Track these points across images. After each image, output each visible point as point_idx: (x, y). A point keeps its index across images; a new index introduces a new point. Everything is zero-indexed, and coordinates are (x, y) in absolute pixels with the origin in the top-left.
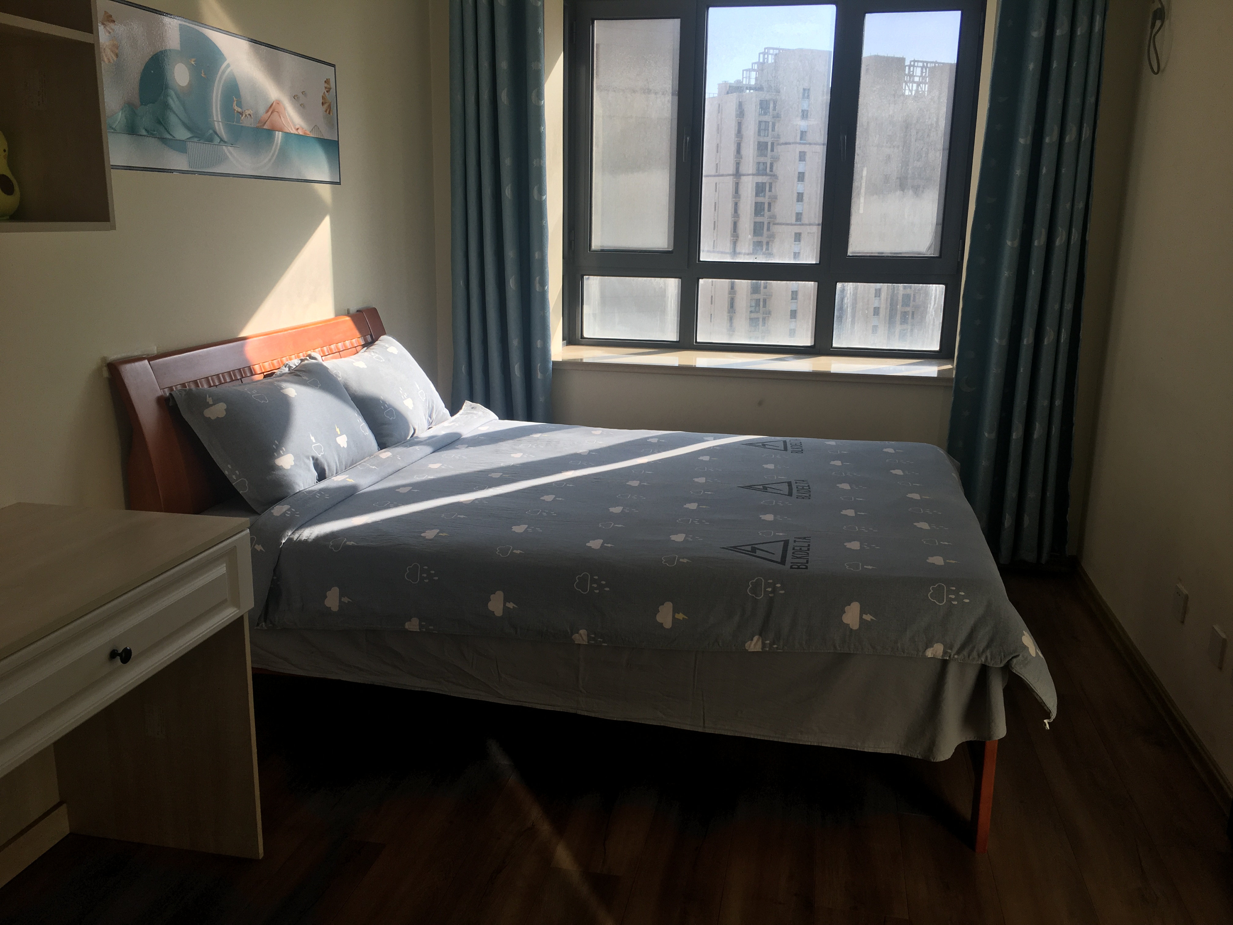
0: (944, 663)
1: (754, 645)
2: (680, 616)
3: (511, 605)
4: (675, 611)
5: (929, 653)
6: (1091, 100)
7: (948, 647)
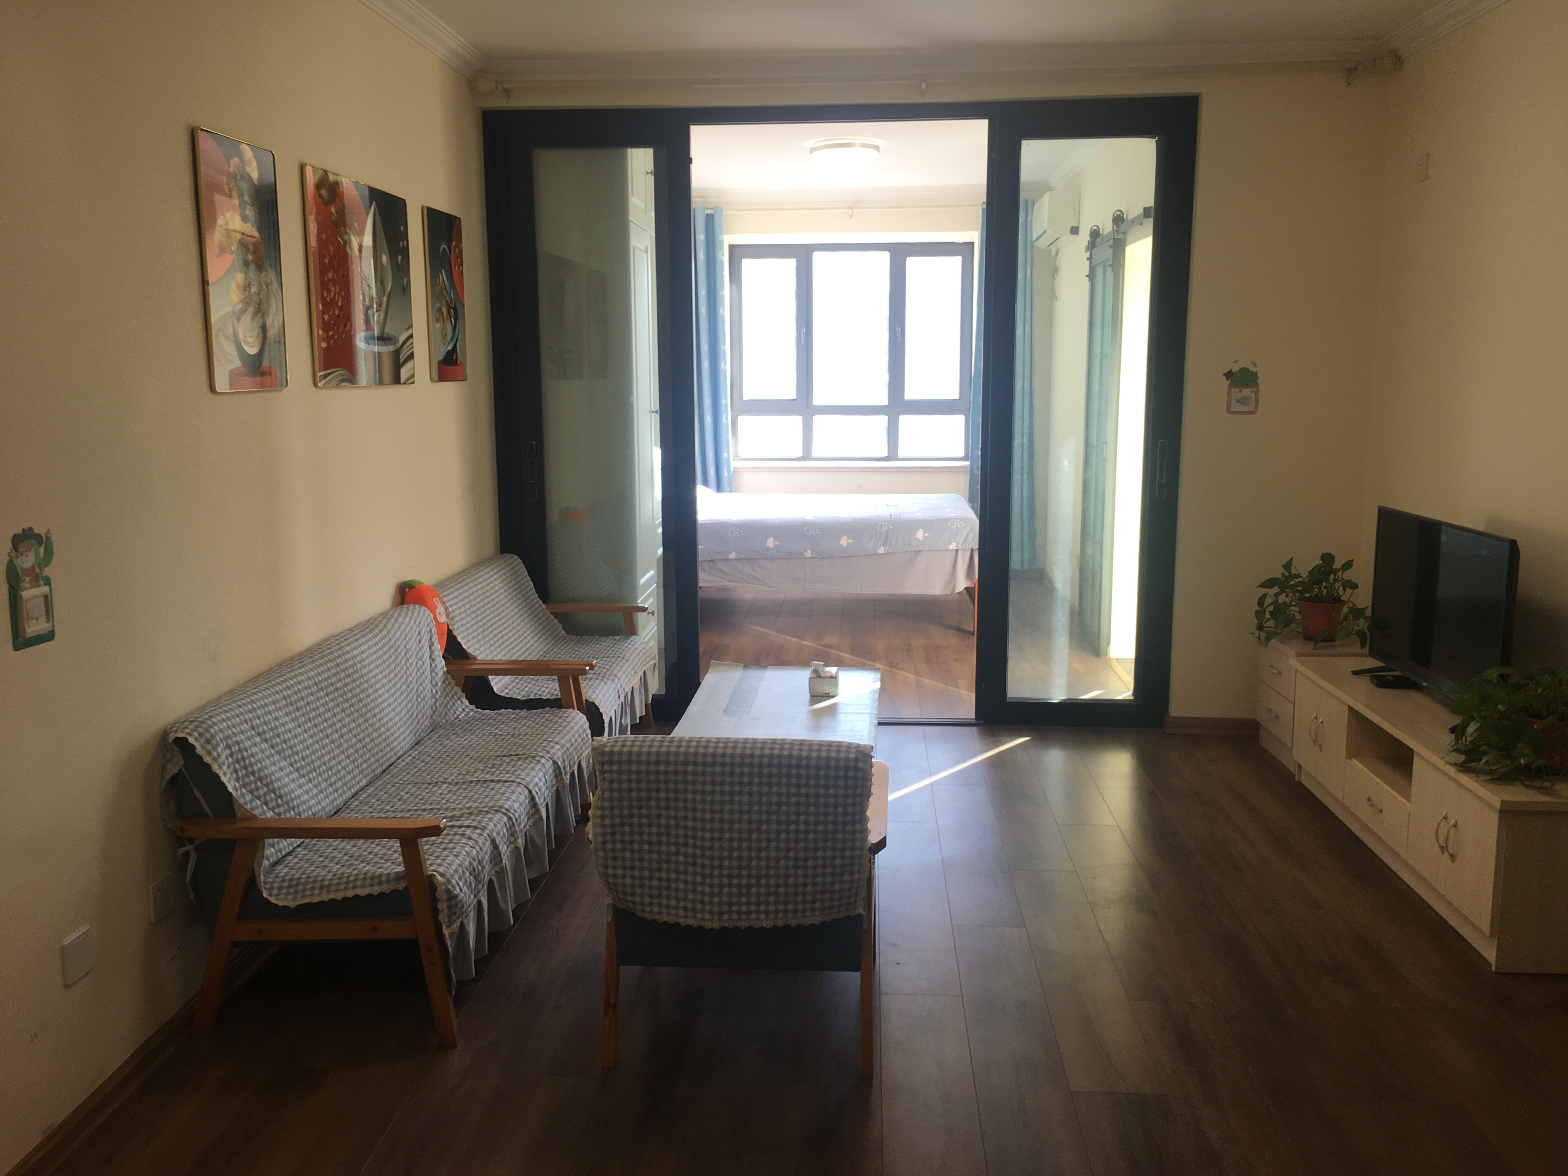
0: (957, 551)
1: (881, 550)
2: (850, 541)
3: (777, 543)
4: (848, 539)
5: (951, 547)
6: (1028, 312)
7: (958, 543)
